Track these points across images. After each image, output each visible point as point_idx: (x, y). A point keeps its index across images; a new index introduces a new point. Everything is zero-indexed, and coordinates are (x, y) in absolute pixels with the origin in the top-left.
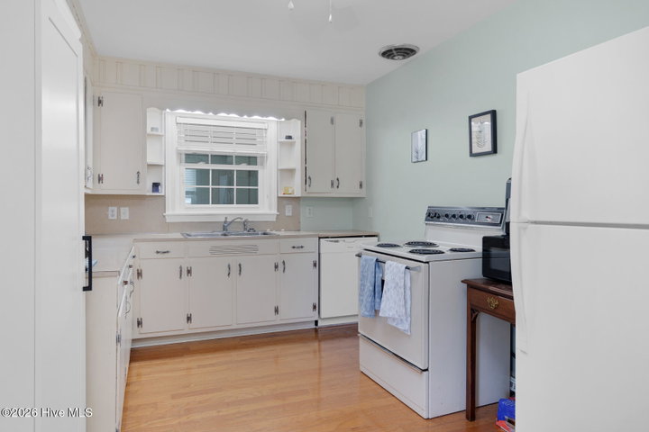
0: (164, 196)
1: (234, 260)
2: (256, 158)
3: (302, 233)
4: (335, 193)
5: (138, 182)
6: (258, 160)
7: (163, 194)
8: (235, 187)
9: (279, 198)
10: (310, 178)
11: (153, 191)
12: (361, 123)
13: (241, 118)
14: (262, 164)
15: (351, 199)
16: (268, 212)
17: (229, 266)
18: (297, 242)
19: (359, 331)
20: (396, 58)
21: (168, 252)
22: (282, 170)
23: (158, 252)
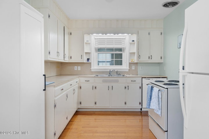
0: (91, 63)
1: (110, 85)
2: (121, 49)
3: (138, 76)
4: (150, 61)
5: (82, 58)
6: (122, 50)
7: (90, 62)
8: (114, 59)
9: (129, 63)
10: (140, 56)
11: (87, 61)
12: (161, 34)
13: (115, 35)
14: (124, 51)
15: (159, 63)
16: (125, 68)
17: (109, 86)
18: (133, 79)
19: (149, 113)
20: (169, 6)
21: (89, 81)
22: (130, 53)
23: (86, 81)
